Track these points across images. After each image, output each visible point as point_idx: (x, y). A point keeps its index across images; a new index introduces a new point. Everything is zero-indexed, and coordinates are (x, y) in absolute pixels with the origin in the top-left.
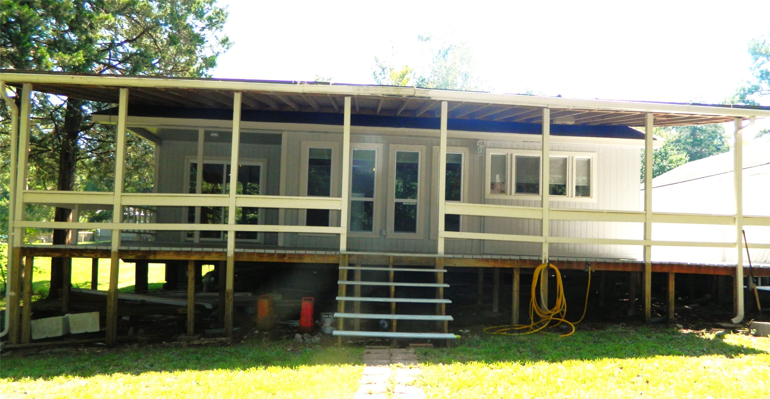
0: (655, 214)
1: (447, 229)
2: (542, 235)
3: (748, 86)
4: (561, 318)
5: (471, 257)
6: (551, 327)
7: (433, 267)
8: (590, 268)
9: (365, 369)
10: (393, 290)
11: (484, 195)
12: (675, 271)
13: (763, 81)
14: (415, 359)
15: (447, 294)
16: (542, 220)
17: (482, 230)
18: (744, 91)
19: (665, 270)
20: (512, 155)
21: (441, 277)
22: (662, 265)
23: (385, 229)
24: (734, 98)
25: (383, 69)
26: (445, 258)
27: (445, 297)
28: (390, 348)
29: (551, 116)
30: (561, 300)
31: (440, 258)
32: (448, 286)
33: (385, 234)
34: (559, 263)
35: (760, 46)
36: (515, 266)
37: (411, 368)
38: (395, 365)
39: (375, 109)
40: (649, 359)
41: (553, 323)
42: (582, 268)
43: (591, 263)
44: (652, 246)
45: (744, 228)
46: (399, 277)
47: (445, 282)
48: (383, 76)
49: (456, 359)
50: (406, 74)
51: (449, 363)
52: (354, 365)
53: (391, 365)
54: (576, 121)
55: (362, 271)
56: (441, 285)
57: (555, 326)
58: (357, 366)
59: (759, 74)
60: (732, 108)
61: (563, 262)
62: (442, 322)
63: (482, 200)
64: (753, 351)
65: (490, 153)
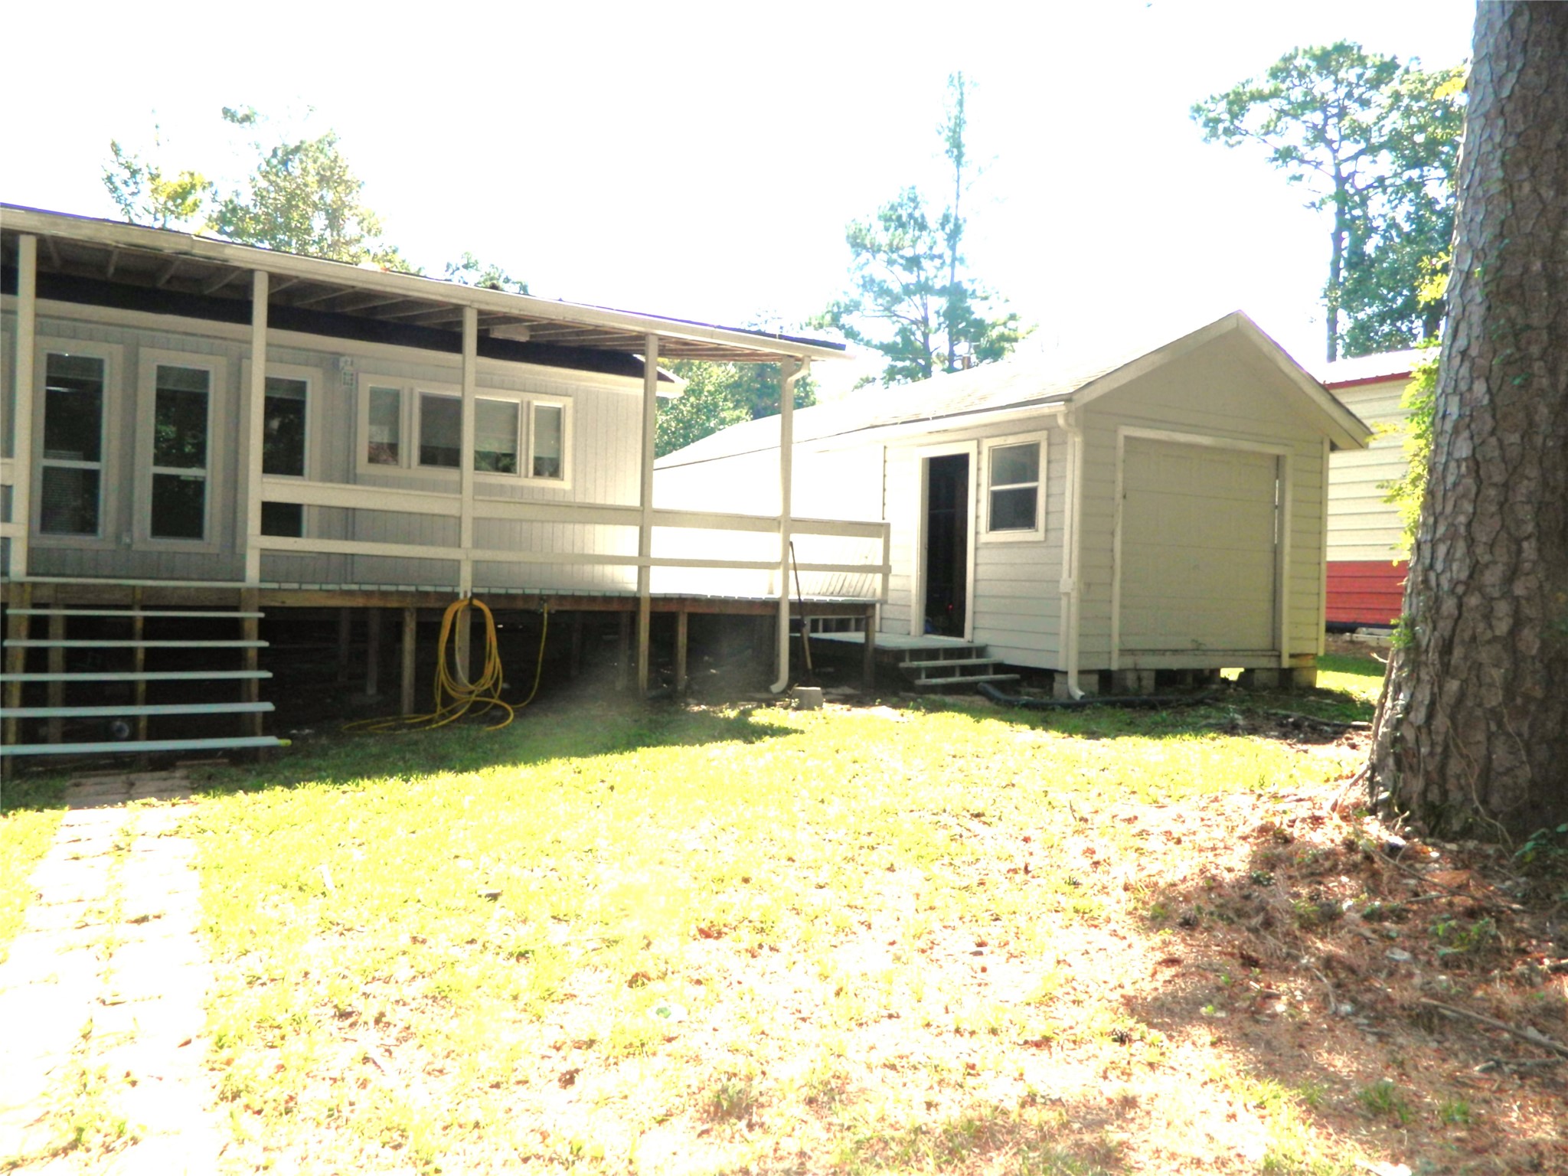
0: (658, 512)
1: (266, 530)
2: (459, 546)
3: (844, 300)
4: (492, 697)
5: (317, 587)
6: (474, 715)
7: (236, 609)
8: (546, 605)
9: (66, 815)
10: (140, 656)
11: (355, 467)
12: (689, 609)
13: (866, 294)
14: (186, 788)
15: (264, 659)
16: (460, 518)
17: (349, 535)
18: (839, 308)
19: (673, 608)
20: (412, 391)
21: (252, 628)
22: (666, 599)
23: (129, 530)
24: (823, 317)
25: (134, 173)
26: (260, 590)
27: (260, 667)
28: (130, 773)
29: (480, 322)
30: (494, 664)
31: (249, 590)
32: (265, 644)
33: (128, 541)
34: (491, 598)
35: (864, 232)
36: (408, 603)
37: (173, 805)
38: (139, 802)
39: (102, 268)
40: (626, 754)
41: (475, 707)
42: (533, 606)
43: (549, 596)
44: (652, 568)
45: (793, 537)
46: (153, 629)
47: (260, 638)
48: (132, 188)
49: (273, 781)
50: (189, 193)
51: (258, 788)
52: (40, 810)
53: (130, 803)
54: (531, 336)
55: (69, 618)
56: (252, 644)
57: (481, 713)
58: (47, 811)
59: (861, 282)
60: (777, 340)
61: (498, 596)
62: (252, 715)
63: (350, 477)
64: (785, 732)
65: (368, 383)
